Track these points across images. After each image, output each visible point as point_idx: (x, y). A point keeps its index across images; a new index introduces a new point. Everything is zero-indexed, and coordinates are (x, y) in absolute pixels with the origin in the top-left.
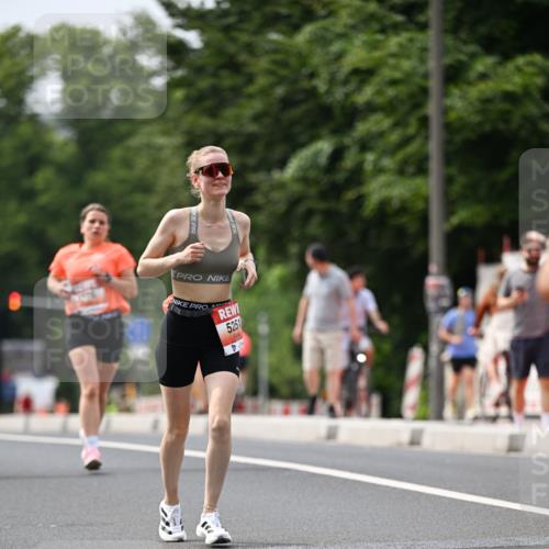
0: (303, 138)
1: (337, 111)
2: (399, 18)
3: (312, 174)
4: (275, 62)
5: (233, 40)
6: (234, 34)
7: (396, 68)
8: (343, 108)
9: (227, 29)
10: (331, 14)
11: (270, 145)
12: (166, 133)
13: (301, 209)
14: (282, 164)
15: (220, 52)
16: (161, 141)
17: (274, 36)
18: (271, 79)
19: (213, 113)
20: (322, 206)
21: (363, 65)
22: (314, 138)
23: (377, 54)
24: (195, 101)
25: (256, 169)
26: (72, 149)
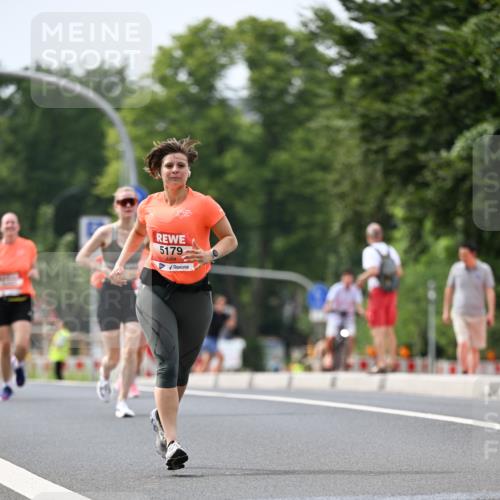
0: (468, 121)
4: (442, 51)
5: (404, 31)
6: (406, 26)
9: (399, 22)
10: (494, 7)
11: (438, 127)
12: (343, 117)
14: (449, 145)
15: (393, 42)
16: (339, 123)
17: (442, 28)
18: (441, 66)
19: (386, 99)
22: (478, 121)
24: (370, 87)
25: (425, 149)
26: (258, 130)
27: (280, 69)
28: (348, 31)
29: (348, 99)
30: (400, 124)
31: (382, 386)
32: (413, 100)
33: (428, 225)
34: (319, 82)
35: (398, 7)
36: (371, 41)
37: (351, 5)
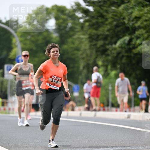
0: (121, 36)
1: (130, 28)
2: (148, 3)
3: (123, 46)
4: (114, 15)
5: (102, 9)
6: (102, 7)
7: (147, 16)
8: (132, 28)
9: (100, 6)
10: (129, 2)
11: (112, 38)
12: (84, 35)
13: (121, 55)
14: (115, 43)
15: (98, 12)
16: (82, 36)
17: (113, 8)
18: (113, 20)
19: (96, 29)
20: (126, 54)
21: (138, 16)
22: (124, 36)
23: (141, 13)
24: (91, 26)
25: (108, 44)
26: (58, 39)
27: (65, 20)
28: (85, 9)
29: (85, 29)
30: (100, 37)
31: (95, 115)
32: (104, 30)
33: (109, 67)
34: (77, 24)
35: (100, 2)
36: (92, 12)
37: (86, 1)
